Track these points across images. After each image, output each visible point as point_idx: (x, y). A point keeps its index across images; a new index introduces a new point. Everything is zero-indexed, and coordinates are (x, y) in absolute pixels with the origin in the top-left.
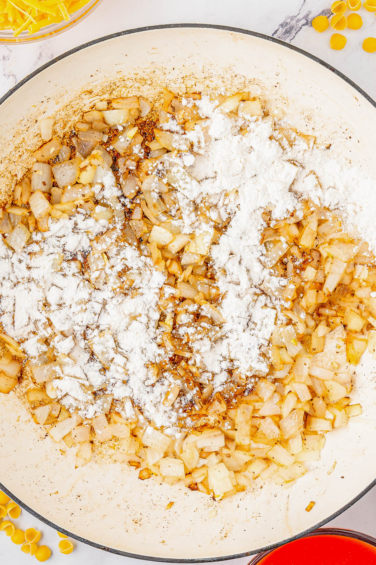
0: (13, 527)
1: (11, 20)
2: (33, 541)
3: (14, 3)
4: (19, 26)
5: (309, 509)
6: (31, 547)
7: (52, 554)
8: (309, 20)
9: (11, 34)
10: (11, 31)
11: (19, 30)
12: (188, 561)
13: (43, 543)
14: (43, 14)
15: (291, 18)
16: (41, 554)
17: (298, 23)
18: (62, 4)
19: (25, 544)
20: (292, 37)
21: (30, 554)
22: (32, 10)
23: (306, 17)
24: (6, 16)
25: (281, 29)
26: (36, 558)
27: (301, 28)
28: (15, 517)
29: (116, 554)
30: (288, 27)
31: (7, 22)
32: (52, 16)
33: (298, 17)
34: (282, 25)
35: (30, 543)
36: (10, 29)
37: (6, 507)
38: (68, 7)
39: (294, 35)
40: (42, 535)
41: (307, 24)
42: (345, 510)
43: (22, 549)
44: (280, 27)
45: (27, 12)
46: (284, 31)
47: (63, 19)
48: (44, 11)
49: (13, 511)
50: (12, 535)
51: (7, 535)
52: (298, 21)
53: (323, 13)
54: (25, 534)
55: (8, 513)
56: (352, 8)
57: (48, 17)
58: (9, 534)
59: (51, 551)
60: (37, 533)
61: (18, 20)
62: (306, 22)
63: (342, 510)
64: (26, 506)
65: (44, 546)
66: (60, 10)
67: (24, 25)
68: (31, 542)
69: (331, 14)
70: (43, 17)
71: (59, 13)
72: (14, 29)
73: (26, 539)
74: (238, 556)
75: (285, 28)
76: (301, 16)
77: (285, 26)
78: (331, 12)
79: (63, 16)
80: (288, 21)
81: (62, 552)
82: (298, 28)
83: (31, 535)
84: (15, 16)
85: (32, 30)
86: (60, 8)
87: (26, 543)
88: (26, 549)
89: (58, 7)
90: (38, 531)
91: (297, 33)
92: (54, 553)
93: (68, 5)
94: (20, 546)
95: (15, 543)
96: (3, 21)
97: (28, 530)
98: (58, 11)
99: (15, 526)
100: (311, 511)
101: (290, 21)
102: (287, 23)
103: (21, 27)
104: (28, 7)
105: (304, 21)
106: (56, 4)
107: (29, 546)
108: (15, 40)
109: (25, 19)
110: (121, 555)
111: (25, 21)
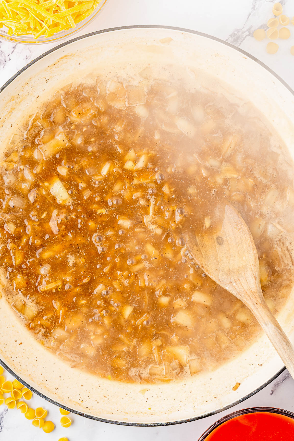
0: (26, 406)
1: (32, 27)
2: (41, 417)
3: (35, 15)
4: (38, 32)
5: (235, 388)
6: (39, 422)
7: (55, 427)
8: (251, 32)
9: (33, 37)
10: (32, 36)
11: (38, 34)
12: (143, 425)
13: (48, 419)
14: (56, 23)
15: (238, 31)
16: (47, 427)
17: (243, 34)
18: (70, 16)
19: (35, 420)
20: (239, 44)
21: (39, 428)
22: (48, 20)
23: (249, 30)
24: (29, 24)
25: (230, 38)
26: (43, 430)
27: (245, 38)
28: (28, 398)
29: (89, 418)
30: (236, 37)
31: (29, 28)
32: (63, 24)
33: (243, 30)
34: (231, 36)
35: (38, 418)
36: (31, 34)
37: (21, 391)
38: (74, 19)
39: (240, 42)
40: (48, 413)
41: (249, 35)
42: (262, 389)
43: (33, 423)
44: (229, 37)
45: (44, 21)
46: (232, 40)
47: (71, 27)
48: (57, 21)
49: (27, 394)
50: (26, 413)
51: (22, 412)
52: (243, 32)
53: (262, 27)
54: (35, 412)
55: (23, 396)
56: (282, 23)
57: (59, 25)
58: (23, 412)
59: (55, 425)
60: (44, 411)
61: (37, 28)
62: (249, 33)
63: (260, 388)
64: (23, 381)
65: (50, 422)
66: (68, 20)
67: (42, 31)
68: (40, 418)
69: (267, 28)
70: (56, 25)
71: (68, 22)
72: (34, 35)
73: (36, 416)
74: (181, 422)
75: (233, 38)
76: (245, 29)
77: (233, 37)
78: (268, 27)
79: (70, 25)
80: (236, 33)
81: (63, 426)
82: (243, 38)
83: (40, 412)
84: (36, 24)
85: (47, 34)
86: (68, 19)
87: (36, 418)
88: (36, 423)
89: (67, 19)
90: (45, 410)
91: (242, 41)
92: (57, 427)
93: (75, 17)
94: (31, 421)
95: (28, 419)
96: (27, 28)
97: (38, 409)
98: (67, 21)
99: (28, 405)
100: (237, 390)
101: (237, 33)
102: (235, 34)
103: (40, 33)
104: (45, 18)
105: (247, 33)
106: (66, 16)
107: (38, 420)
108: (35, 42)
109: (43, 27)
110: (93, 419)
111: (43, 28)
